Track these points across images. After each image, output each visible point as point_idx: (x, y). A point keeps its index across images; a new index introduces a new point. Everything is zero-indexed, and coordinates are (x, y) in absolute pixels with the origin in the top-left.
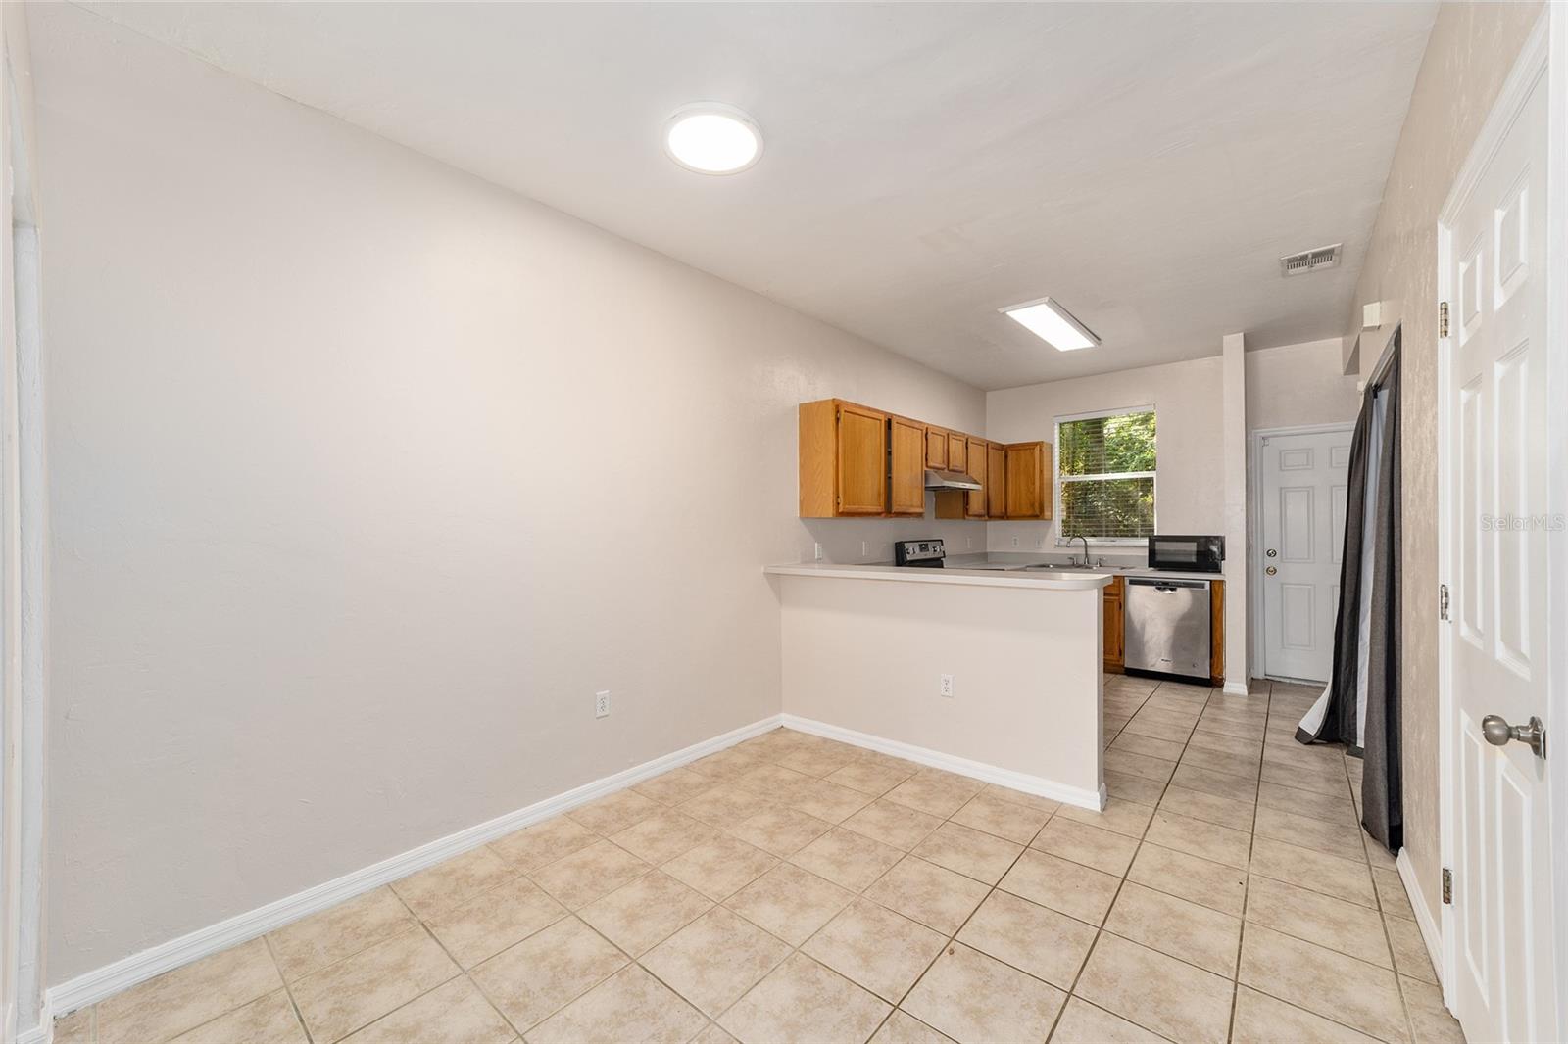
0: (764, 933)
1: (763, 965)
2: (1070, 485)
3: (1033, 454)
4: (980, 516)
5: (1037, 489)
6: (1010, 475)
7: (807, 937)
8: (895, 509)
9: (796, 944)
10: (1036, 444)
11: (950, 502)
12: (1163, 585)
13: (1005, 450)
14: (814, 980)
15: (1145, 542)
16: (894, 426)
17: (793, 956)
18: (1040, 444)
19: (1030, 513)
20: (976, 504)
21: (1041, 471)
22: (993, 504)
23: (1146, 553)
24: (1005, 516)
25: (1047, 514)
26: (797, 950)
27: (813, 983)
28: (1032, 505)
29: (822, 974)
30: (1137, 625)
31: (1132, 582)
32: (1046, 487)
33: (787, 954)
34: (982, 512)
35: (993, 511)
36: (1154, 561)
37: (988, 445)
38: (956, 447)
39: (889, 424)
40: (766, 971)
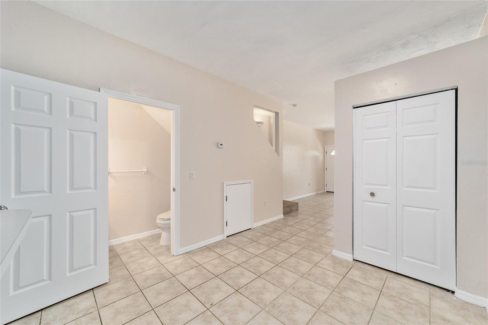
0: (276, 317)
1: (274, 305)
7: (260, 314)
9: (263, 311)
14: (258, 299)
17: (265, 307)
26: (264, 309)
27: (258, 298)
29: (255, 300)
33: (266, 308)
40: (273, 303)
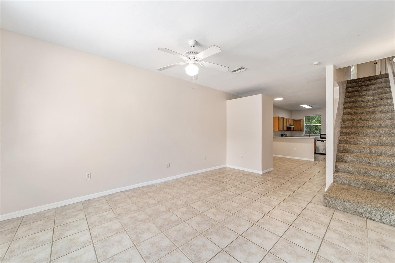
2: (306, 126)
3: (301, 121)
4: (293, 131)
5: (301, 126)
6: (297, 125)
8: (284, 130)
10: (301, 120)
11: (289, 129)
12: (322, 141)
13: (296, 121)
15: (319, 135)
16: (284, 119)
18: (302, 120)
19: (300, 130)
20: (292, 129)
21: (302, 124)
22: (294, 129)
23: (319, 136)
24: (296, 131)
25: (303, 131)
28: (301, 129)
30: (318, 147)
31: (317, 140)
32: (303, 126)
34: (293, 130)
35: (294, 130)
36: (321, 138)
37: (294, 120)
38: (290, 121)
39: (283, 119)
